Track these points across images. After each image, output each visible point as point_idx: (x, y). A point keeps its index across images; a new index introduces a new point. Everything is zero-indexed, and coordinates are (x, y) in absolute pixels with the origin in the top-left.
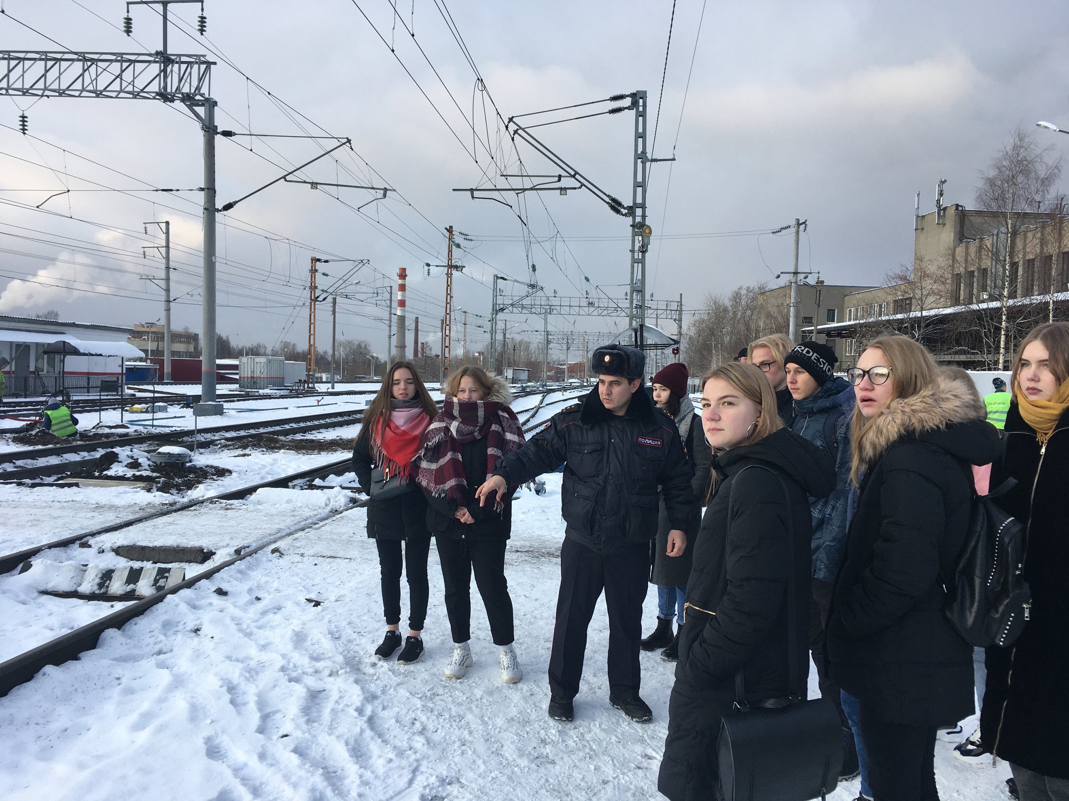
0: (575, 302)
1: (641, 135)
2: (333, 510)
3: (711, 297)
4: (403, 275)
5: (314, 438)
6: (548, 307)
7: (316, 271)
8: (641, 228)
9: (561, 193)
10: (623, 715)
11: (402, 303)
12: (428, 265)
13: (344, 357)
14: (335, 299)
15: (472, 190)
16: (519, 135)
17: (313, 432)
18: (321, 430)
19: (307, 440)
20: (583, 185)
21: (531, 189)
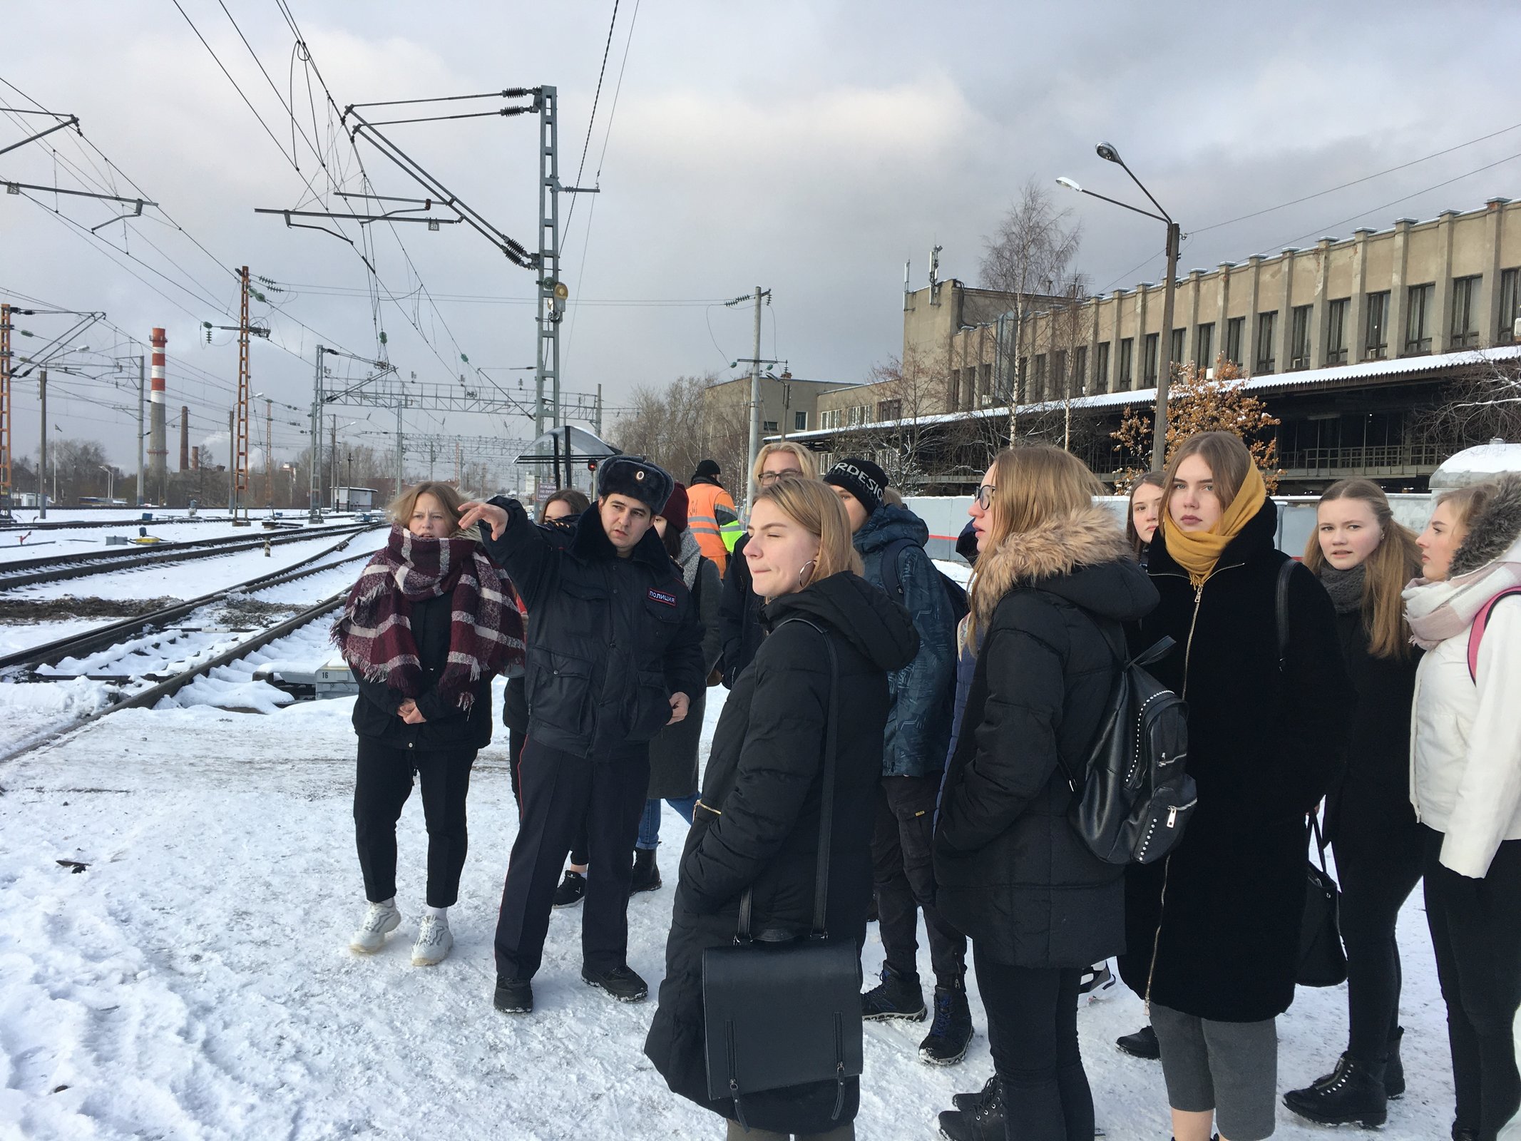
0: (443, 392)
1: (549, 152)
2: (81, 714)
3: (641, 390)
4: (160, 339)
5: (24, 599)
6: (403, 397)
7: (11, 327)
8: (551, 287)
9: (430, 226)
10: (605, 994)
11: (160, 385)
12: (208, 325)
13: (59, 467)
14: (44, 375)
15: (287, 213)
16: (363, 134)
17: (21, 588)
18: (34, 586)
19: (11, 601)
20: (463, 217)
21: (385, 217)
